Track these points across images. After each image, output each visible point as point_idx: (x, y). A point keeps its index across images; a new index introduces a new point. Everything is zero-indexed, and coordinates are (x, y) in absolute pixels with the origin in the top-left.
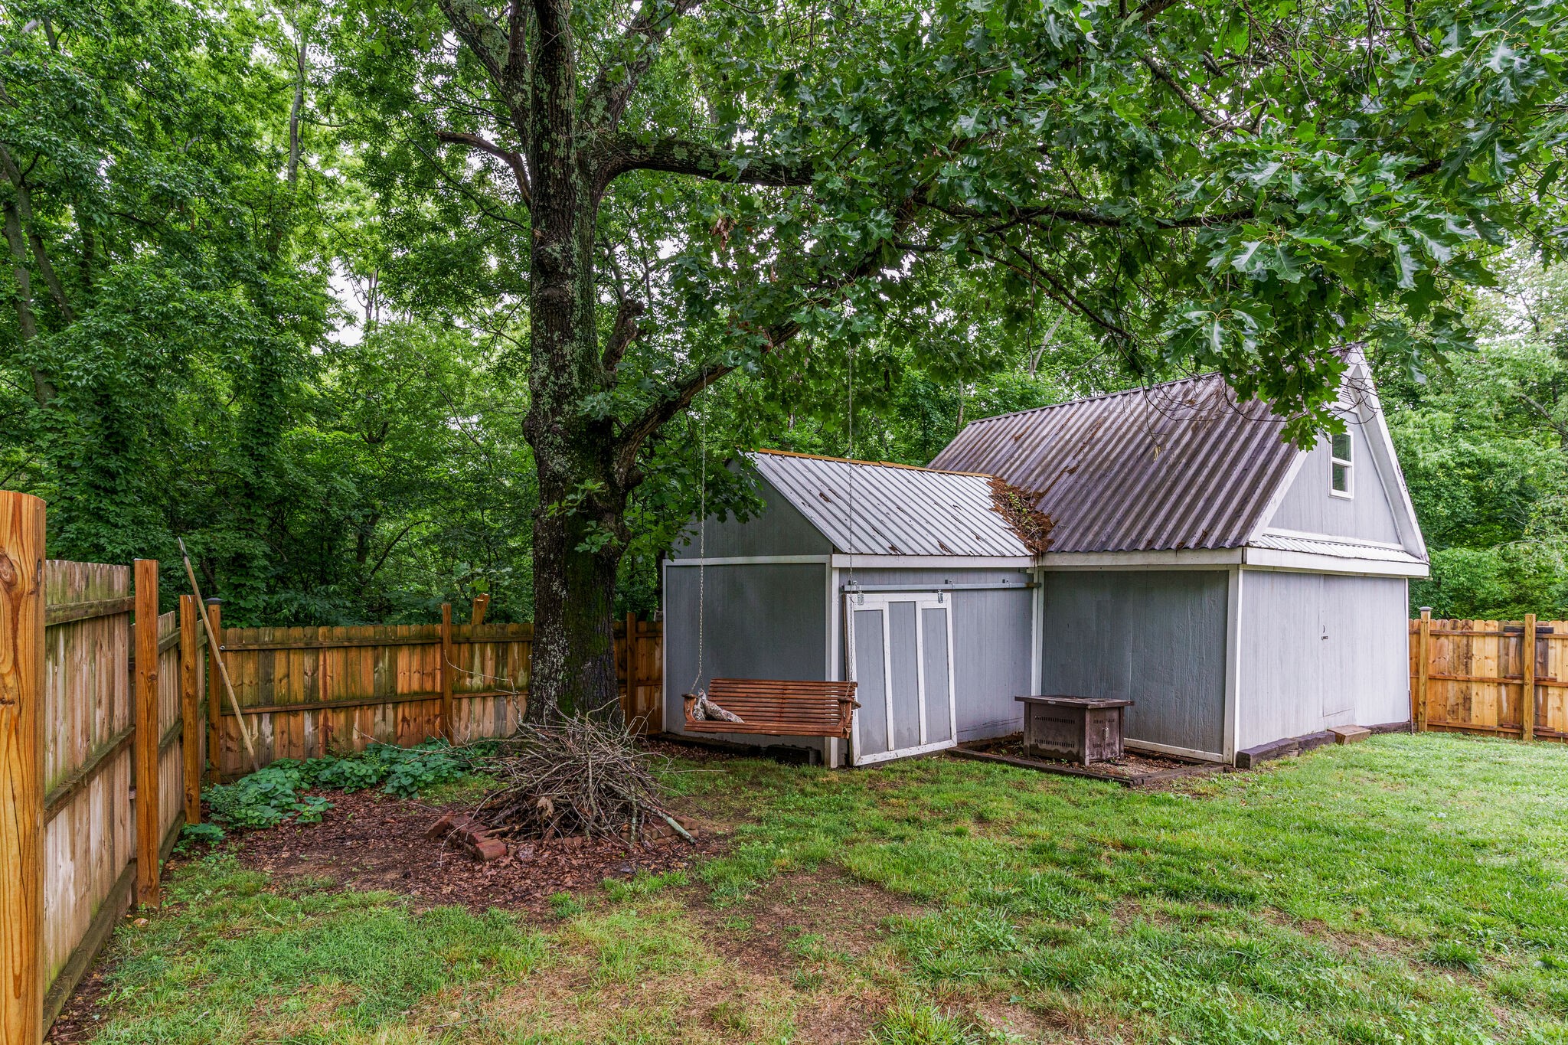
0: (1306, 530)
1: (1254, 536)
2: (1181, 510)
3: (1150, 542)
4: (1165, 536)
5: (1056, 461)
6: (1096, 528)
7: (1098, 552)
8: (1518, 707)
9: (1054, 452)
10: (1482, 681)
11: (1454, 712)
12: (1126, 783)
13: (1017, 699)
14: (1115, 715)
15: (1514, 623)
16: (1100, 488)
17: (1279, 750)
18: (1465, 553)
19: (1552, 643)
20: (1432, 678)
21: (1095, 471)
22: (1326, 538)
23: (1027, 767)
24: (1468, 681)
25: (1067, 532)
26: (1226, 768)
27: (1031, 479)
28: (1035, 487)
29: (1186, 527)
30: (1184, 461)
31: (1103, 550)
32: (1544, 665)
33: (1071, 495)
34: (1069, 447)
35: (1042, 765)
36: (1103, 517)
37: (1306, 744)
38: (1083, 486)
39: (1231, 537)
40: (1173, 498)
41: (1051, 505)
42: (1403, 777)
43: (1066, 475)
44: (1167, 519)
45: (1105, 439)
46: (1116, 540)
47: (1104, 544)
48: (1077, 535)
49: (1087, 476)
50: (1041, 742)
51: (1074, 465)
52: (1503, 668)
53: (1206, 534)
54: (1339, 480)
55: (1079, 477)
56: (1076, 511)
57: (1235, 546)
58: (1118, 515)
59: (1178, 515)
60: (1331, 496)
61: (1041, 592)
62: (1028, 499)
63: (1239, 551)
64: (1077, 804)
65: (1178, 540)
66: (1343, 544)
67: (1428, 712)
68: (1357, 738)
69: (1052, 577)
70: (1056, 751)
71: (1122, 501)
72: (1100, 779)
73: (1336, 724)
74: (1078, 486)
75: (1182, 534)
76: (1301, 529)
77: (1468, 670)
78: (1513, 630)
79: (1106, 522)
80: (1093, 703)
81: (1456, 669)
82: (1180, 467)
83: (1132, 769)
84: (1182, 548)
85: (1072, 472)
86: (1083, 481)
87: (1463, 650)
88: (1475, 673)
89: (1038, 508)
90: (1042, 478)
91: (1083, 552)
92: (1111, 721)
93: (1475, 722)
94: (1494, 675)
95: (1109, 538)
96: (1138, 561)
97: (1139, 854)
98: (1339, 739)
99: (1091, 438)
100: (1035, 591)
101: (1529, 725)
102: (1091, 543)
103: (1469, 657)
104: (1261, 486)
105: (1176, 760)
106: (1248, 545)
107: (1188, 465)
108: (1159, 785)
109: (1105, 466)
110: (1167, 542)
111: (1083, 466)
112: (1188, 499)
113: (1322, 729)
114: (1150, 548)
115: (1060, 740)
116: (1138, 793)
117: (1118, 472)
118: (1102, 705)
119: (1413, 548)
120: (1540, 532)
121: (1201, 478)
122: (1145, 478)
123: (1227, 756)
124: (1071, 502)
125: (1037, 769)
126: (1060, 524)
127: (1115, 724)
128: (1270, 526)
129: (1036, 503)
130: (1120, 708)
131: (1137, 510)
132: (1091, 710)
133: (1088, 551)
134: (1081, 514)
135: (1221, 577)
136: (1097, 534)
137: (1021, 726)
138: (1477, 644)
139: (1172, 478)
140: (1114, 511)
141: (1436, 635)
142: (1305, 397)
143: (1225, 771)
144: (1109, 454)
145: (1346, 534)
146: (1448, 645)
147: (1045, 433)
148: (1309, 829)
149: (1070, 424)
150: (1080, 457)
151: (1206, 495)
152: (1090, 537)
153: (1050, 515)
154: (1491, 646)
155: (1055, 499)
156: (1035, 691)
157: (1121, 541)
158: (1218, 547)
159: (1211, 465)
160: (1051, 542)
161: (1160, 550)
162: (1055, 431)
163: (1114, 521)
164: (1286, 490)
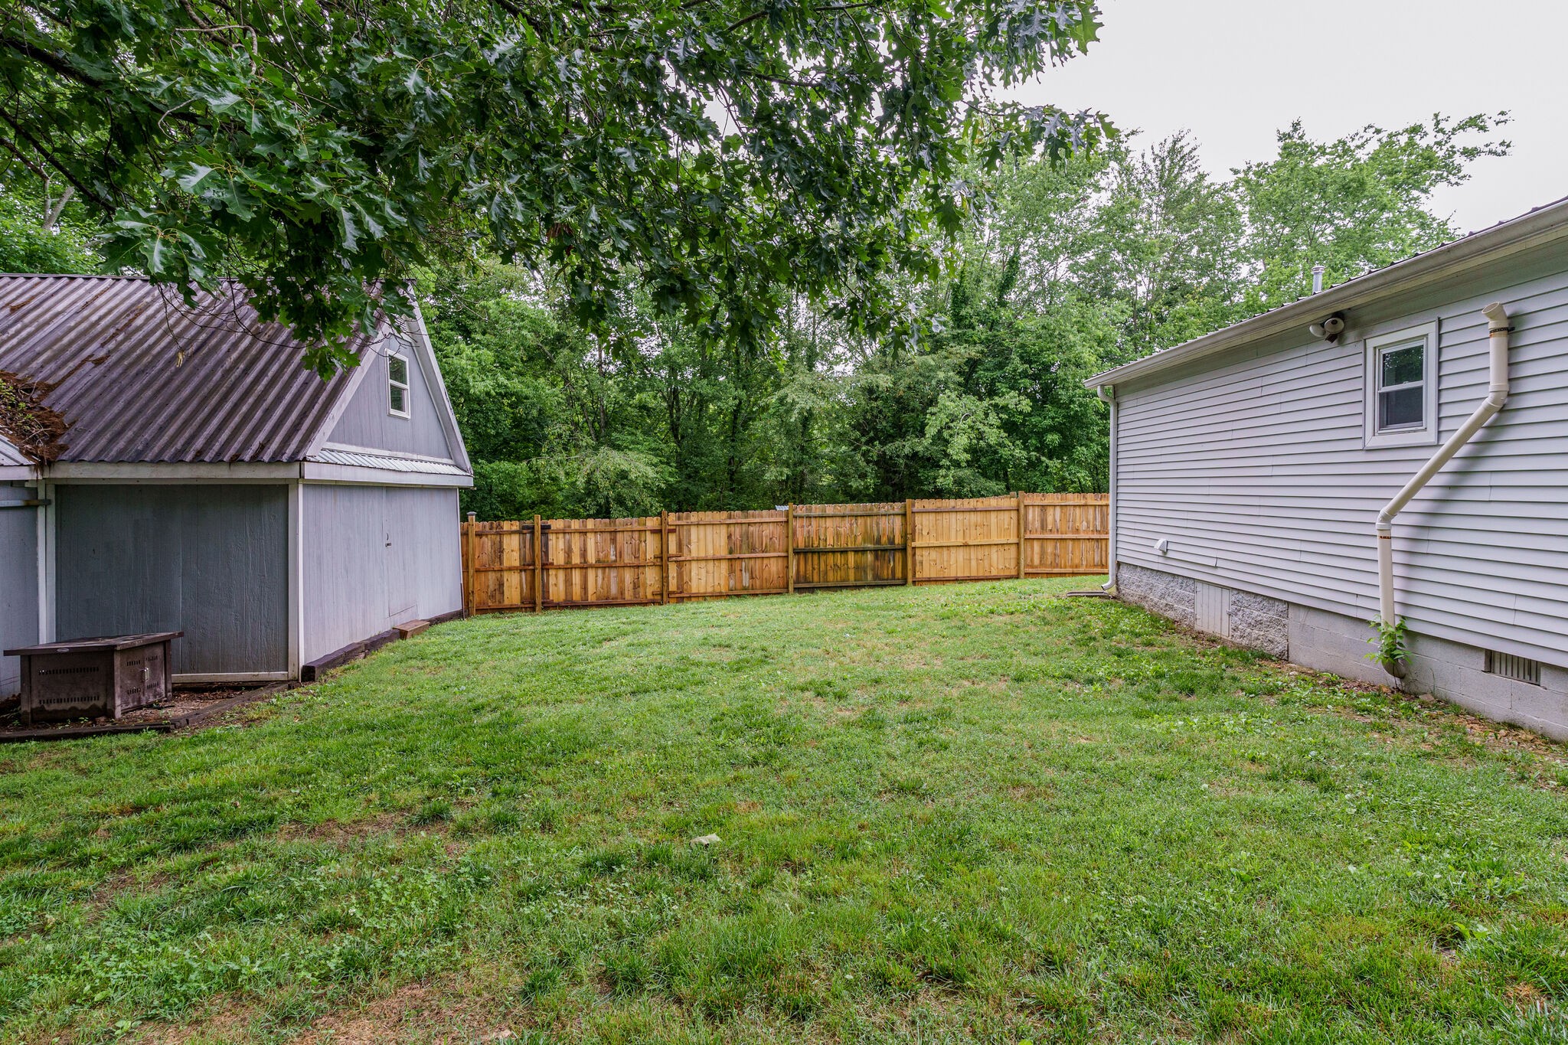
0: (367, 446)
1: (310, 451)
2: (237, 419)
3: (199, 453)
4: (217, 447)
5: (74, 347)
6: (129, 434)
7: (132, 462)
8: (532, 588)
9: (72, 335)
10: (510, 569)
11: (493, 596)
12: (164, 728)
13: (7, 653)
14: (159, 651)
15: (528, 523)
16: (137, 387)
17: (345, 657)
18: (506, 466)
19: (551, 536)
20: (478, 571)
21: (131, 365)
22: (387, 453)
23: (22, 740)
24: (501, 570)
25: (88, 437)
26: (291, 684)
27: (35, 365)
28: (41, 376)
29: (241, 438)
30: (242, 366)
31: (138, 460)
32: (546, 553)
33: (96, 392)
34: (94, 332)
35: (49, 731)
36: (140, 421)
37: (372, 645)
38: (114, 382)
39: (289, 451)
40: (228, 406)
41: (65, 400)
42: (445, 659)
43: (89, 366)
44: (220, 429)
45: (146, 329)
46: (156, 450)
47: (140, 453)
48: (103, 441)
49: (119, 370)
50: (49, 702)
51: (102, 353)
52: (523, 558)
53: (263, 447)
54: (397, 401)
55: (110, 369)
56: (102, 412)
57: (293, 460)
58: (160, 420)
59: (232, 425)
60: (390, 415)
61: (52, 510)
62: (29, 390)
63: (297, 466)
64: (84, 772)
65: (232, 452)
66: (401, 459)
67: (476, 599)
68: (419, 631)
69: (65, 492)
70: (74, 709)
71: (166, 404)
72: (130, 731)
73: (400, 622)
74: (107, 381)
75: (236, 445)
76: (362, 445)
77: (501, 563)
78: (528, 528)
79: (144, 428)
80: (121, 642)
81: (493, 562)
82: (238, 372)
83: (179, 710)
84: (236, 460)
85: (99, 362)
86: (114, 375)
87: (497, 546)
88: (506, 564)
89: (45, 403)
90: (53, 366)
91: (111, 462)
92: (152, 659)
93: (507, 602)
94: (517, 563)
95: (148, 446)
96: (183, 473)
97: (152, 813)
98: (403, 635)
99: (128, 325)
100: (41, 512)
101: (539, 600)
102: (121, 452)
103: (501, 551)
104: (321, 401)
105: (237, 687)
106: (305, 459)
107: (246, 372)
108: (207, 720)
109: (145, 360)
110: (219, 454)
111: (114, 358)
112: (244, 409)
113: (389, 628)
114: (198, 459)
115: (78, 694)
116: (178, 737)
117: (162, 370)
118: (137, 643)
119: (461, 462)
120: (551, 451)
121: (260, 388)
122: (196, 380)
123: (294, 672)
124: (95, 399)
125: (38, 739)
126: (78, 425)
127: (159, 662)
128: (330, 440)
129: (41, 398)
130: (165, 643)
131: (184, 415)
132: (122, 651)
133: (118, 461)
134: (109, 416)
135: (281, 491)
136: (131, 441)
137: (17, 688)
138: (506, 539)
139: (228, 384)
140: (155, 415)
141: (479, 535)
142: (323, 327)
143: (290, 688)
144: (151, 347)
145: (405, 450)
146: (487, 541)
147: (59, 308)
148: (350, 730)
149: (98, 303)
150: (111, 345)
151: (265, 405)
152: (121, 444)
153: (63, 413)
154: (515, 539)
155: (71, 394)
156: (45, 636)
157: (162, 451)
158: (275, 460)
159: (270, 374)
160: (63, 448)
161: (211, 462)
162: (75, 308)
163: (154, 427)
164: (344, 407)
